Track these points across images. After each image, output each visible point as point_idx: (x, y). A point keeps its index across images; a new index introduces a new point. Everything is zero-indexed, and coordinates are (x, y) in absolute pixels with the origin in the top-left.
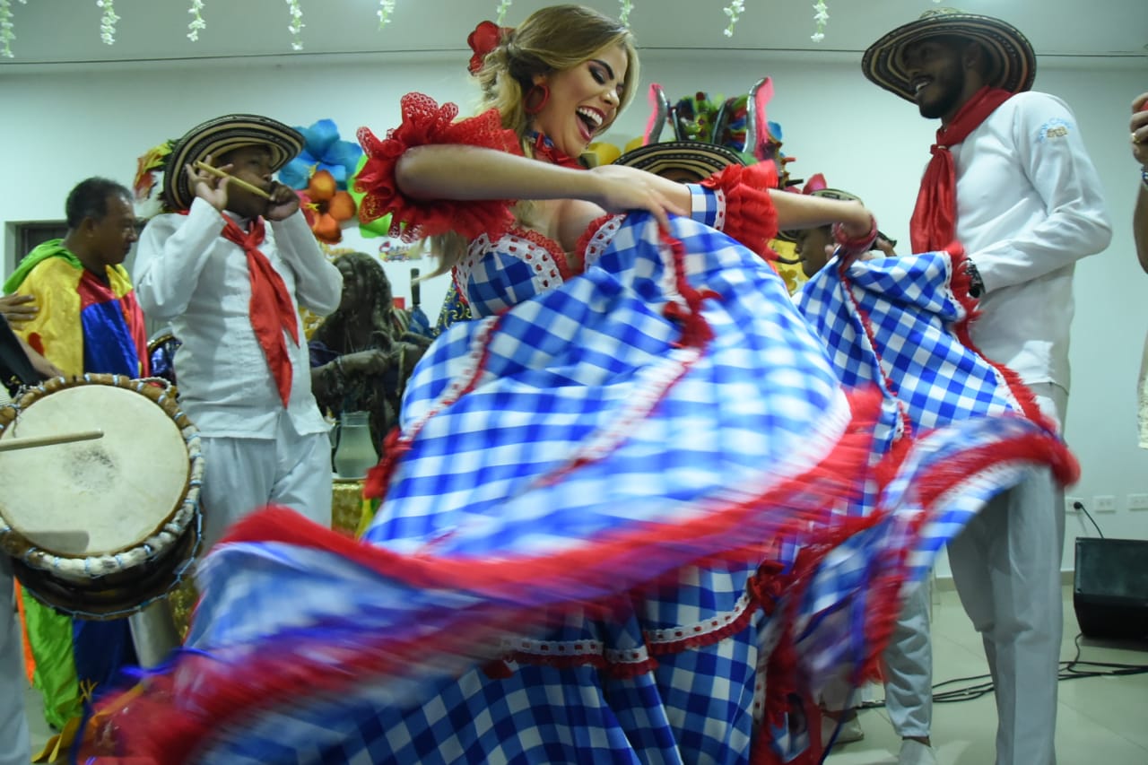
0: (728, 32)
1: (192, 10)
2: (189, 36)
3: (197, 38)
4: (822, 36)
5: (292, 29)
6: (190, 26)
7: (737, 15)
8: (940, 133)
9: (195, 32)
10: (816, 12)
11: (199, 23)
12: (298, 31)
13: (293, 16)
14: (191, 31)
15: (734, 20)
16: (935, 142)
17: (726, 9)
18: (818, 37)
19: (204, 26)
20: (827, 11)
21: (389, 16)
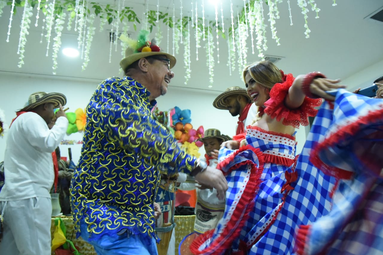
0: (186, 83)
1: (20, 58)
2: (18, 66)
3: (21, 67)
4: (211, 86)
5: (53, 68)
6: (19, 63)
7: (188, 79)
8: (239, 118)
9: (21, 65)
10: (210, 80)
11: (22, 62)
12: (55, 68)
13: (54, 64)
14: (19, 64)
15: (187, 80)
16: (238, 121)
17: (185, 77)
18: (210, 87)
19: (23, 63)
20: (213, 80)
21: (85, 68)
